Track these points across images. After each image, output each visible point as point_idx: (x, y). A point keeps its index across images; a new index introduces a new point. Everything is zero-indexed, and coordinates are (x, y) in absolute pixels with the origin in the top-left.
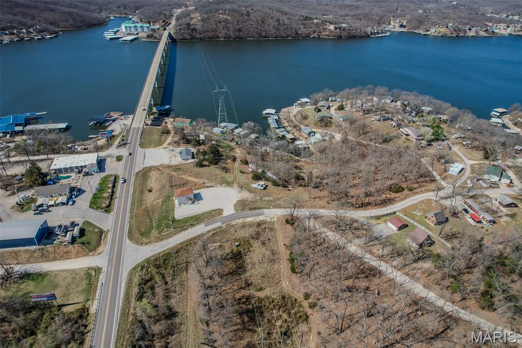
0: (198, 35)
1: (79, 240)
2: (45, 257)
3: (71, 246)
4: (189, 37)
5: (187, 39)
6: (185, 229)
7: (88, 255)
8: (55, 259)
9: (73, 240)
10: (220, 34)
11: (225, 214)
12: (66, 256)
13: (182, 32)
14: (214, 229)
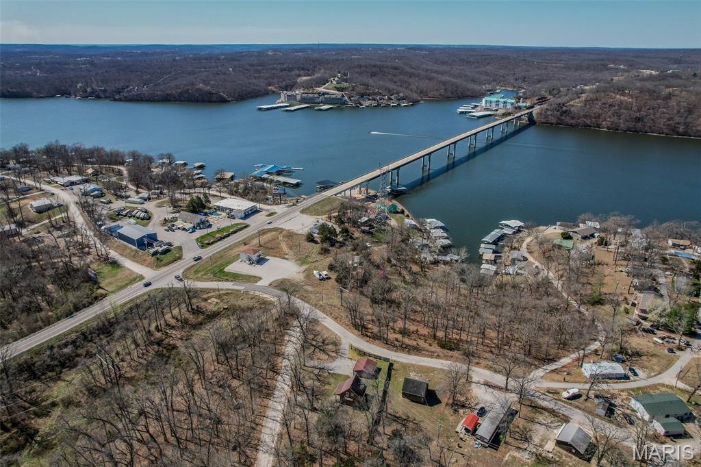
0: (568, 120)
1: (158, 256)
2: (134, 258)
3: (150, 257)
4: (554, 120)
5: (552, 124)
6: (220, 281)
7: (152, 268)
8: (137, 262)
9: (155, 253)
10: (604, 123)
11: (259, 283)
12: (142, 262)
13: (549, 113)
14: (233, 290)
